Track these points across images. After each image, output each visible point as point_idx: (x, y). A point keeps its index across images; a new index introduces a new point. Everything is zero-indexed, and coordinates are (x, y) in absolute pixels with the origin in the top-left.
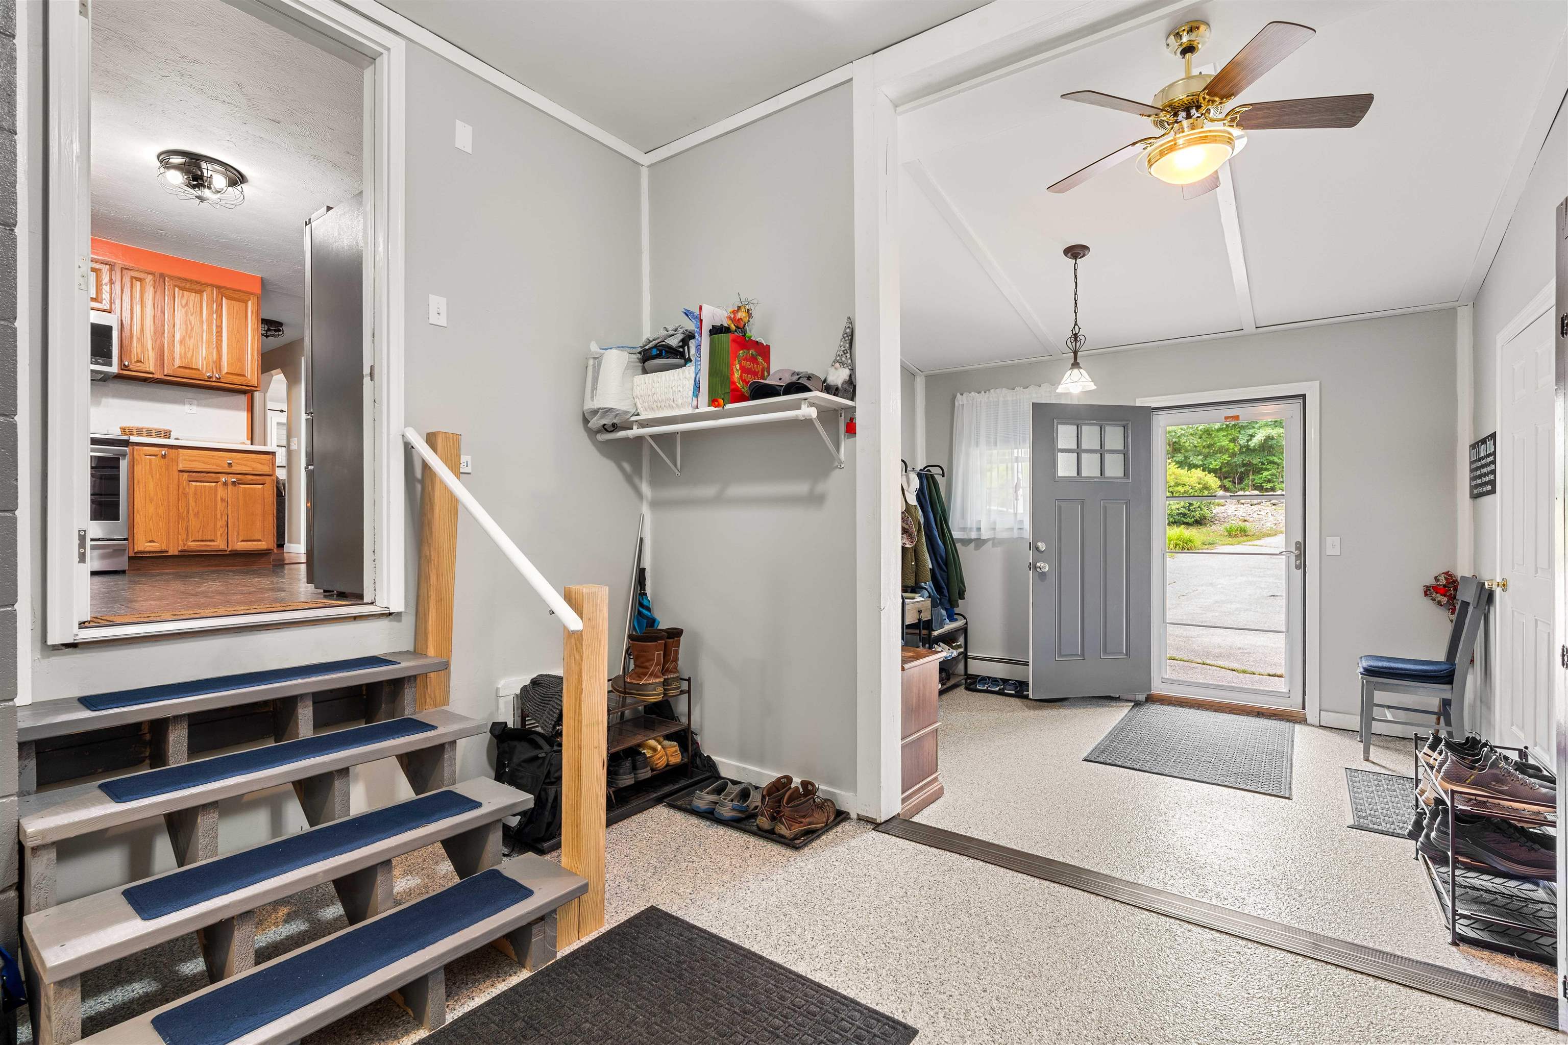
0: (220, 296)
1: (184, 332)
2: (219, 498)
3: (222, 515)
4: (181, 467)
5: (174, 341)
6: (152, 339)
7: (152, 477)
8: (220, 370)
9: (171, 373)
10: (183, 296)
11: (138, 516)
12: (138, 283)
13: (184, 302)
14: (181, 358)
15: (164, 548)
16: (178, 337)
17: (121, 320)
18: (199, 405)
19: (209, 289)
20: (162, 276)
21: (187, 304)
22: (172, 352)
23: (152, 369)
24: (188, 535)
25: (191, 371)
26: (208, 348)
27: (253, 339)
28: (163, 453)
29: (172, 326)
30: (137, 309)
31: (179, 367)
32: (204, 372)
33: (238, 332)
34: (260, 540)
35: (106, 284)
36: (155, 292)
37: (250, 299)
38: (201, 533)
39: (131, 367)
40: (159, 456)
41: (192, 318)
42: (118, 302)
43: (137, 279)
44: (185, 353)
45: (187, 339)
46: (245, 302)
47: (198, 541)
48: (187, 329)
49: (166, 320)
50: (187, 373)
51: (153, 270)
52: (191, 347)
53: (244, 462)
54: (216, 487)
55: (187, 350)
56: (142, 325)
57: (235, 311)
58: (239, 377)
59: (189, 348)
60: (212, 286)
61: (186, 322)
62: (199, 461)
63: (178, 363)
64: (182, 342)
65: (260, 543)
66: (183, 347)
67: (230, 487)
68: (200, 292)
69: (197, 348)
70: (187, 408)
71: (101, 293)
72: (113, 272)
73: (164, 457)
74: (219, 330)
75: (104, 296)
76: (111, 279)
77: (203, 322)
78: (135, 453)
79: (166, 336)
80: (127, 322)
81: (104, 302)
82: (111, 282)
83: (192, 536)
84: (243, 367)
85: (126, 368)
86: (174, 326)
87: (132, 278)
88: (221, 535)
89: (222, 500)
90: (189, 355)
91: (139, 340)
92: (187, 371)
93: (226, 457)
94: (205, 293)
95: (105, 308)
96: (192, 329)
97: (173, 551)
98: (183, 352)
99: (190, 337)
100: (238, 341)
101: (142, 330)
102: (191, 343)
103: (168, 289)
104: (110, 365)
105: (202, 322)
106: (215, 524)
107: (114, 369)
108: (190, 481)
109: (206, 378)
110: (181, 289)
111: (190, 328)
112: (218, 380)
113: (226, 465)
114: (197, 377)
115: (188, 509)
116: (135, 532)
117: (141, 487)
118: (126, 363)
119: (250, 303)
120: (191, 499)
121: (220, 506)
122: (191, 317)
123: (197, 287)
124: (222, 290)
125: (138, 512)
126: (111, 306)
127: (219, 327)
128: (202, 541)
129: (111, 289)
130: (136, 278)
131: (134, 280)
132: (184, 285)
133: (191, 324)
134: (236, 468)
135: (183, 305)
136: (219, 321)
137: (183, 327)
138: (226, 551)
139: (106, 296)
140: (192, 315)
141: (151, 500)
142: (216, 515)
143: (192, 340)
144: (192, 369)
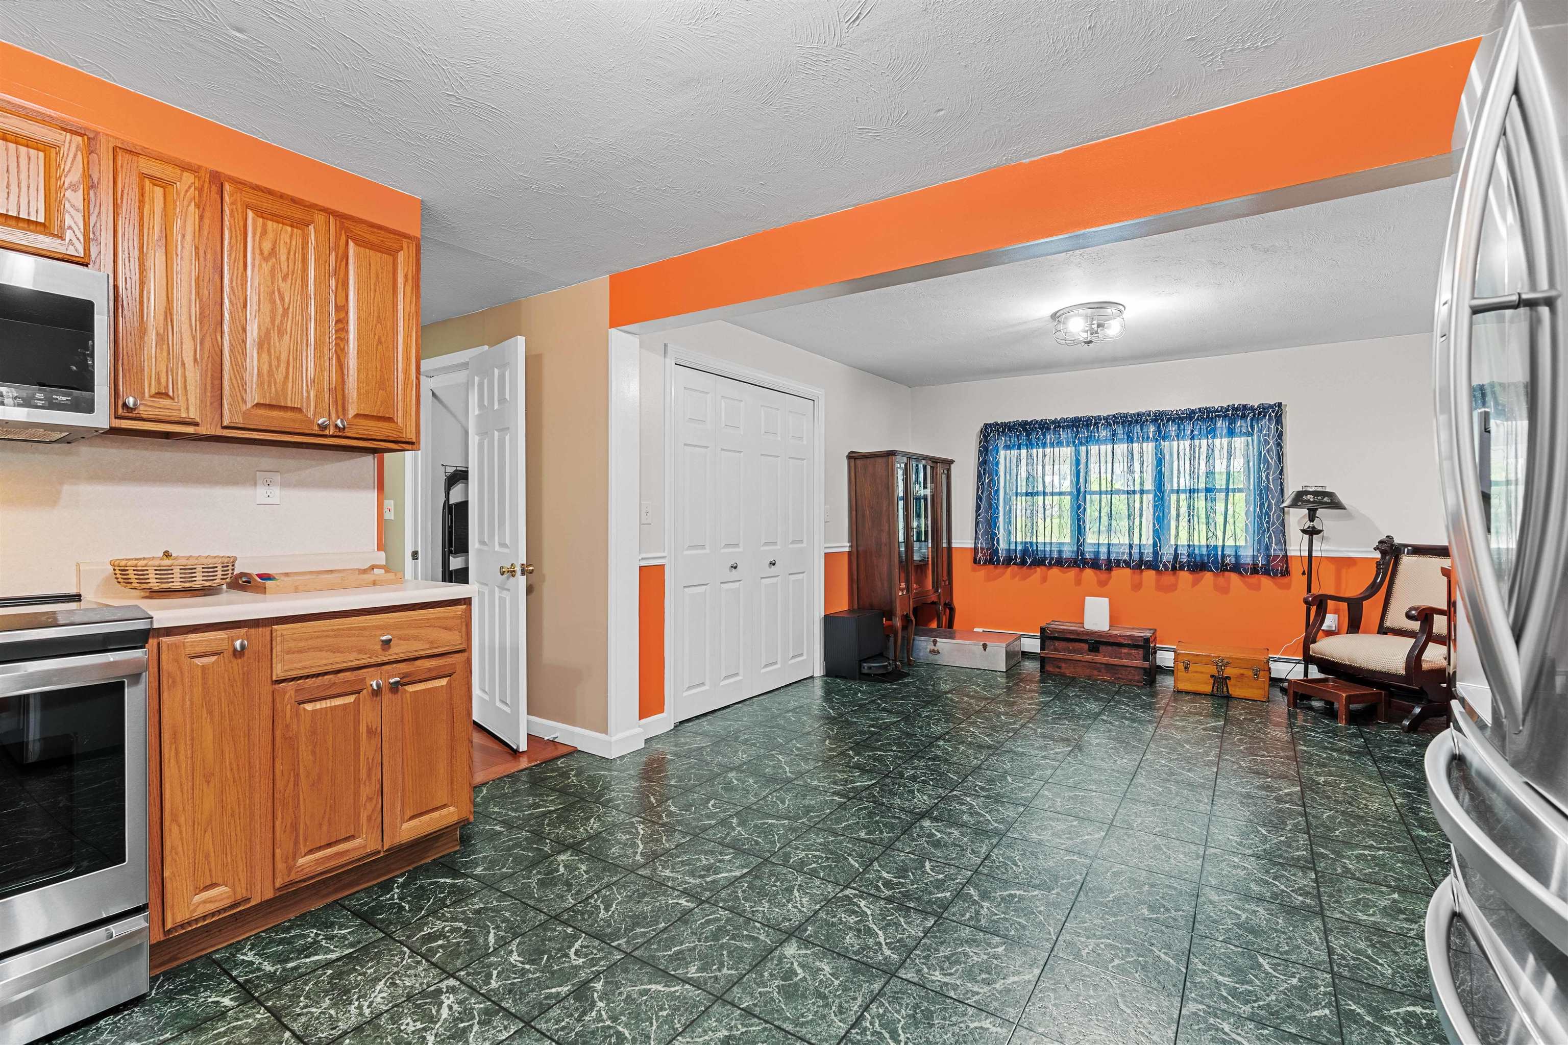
0: (344, 237)
1: (268, 320)
2: (363, 729)
3: (369, 770)
4: (279, 671)
5: (244, 342)
6: (194, 338)
7: (210, 712)
8: (344, 409)
9: (239, 421)
10: (264, 232)
11: (175, 829)
12: (159, 191)
13: (267, 246)
14: (261, 384)
15: (241, 893)
16: (253, 332)
17: (116, 287)
18: (284, 485)
19: (320, 218)
20: (217, 180)
21: (273, 252)
22: (239, 368)
23: (194, 414)
24: (296, 842)
25: (281, 414)
26: (319, 357)
27: (408, 336)
28: (238, 644)
29: (240, 305)
30: (156, 258)
31: (258, 405)
32: (311, 415)
33: (379, 320)
34: (444, 806)
35: (74, 187)
36: (201, 218)
37: (402, 249)
38: (325, 828)
39: (143, 411)
40: (228, 654)
41: (285, 286)
42: (106, 237)
43: (156, 181)
44: (270, 373)
45: (275, 336)
46: (393, 253)
47: (320, 848)
48: (273, 311)
49: (226, 289)
50: (277, 418)
51: (195, 161)
52: (284, 357)
53: (412, 632)
54: (357, 702)
55: (274, 363)
56: (169, 301)
57: (373, 275)
58: (381, 424)
59: (279, 359)
60: (329, 212)
61: (272, 296)
62: (320, 649)
63: (253, 396)
64: (263, 343)
65: (444, 811)
66: (265, 356)
67: (387, 697)
68: (302, 225)
69: (295, 359)
70: (261, 493)
71: (61, 211)
72: (94, 156)
73: (238, 654)
74: (342, 315)
75: (68, 221)
76: (87, 175)
77: (308, 296)
78: (164, 657)
79: (226, 328)
80: (128, 294)
81: (69, 235)
82: (90, 185)
83: (306, 840)
84: (389, 400)
85: (129, 412)
86: (245, 306)
87: (143, 176)
88: (369, 818)
89: (370, 732)
90: (279, 376)
91: (162, 339)
92: (275, 414)
93: (378, 627)
94: (311, 228)
95: (71, 251)
96: (286, 311)
97: (262, 892)
98: (265, 368)
99: (281, 333)
100: (380, 342)
101: (168, 313)
102: (282, 346)
103: (232, 212)
104: (89, 408)
105: (305, 297)
106: (357, 793)
107: (100, 418)
108: (299, 704)
109: (316, 429)
110: (260, 213)
111: (280, 310)
112: (340, 432)
113: (378, 647)
114: (297, 427)
115: (297, 776)
116: (167, 874)
117: (182, 747)
118: (131, 401)
119: (401, 256)
120: (302, 747)
121: (367, 749)
122: (282, 285)
123: (298, 214)
124: (348, 224)
125: (175, 819)
126: (87, 249)
127: (342, 309)
128: (329, 845)
129: (86, 201)
130: (151, 178)
131: (147, 182)
132: (267, 204)
133: (282, 299)
134: (398, 650)
135: (266, 253)
136: (341, 294)
137: (266, 307)
138: (379, 852)
139: (73, 219)
140: (284, 279)
141: (208, 778)
142: (357, 771)
143: (286, 338)
144: (285, 408)
